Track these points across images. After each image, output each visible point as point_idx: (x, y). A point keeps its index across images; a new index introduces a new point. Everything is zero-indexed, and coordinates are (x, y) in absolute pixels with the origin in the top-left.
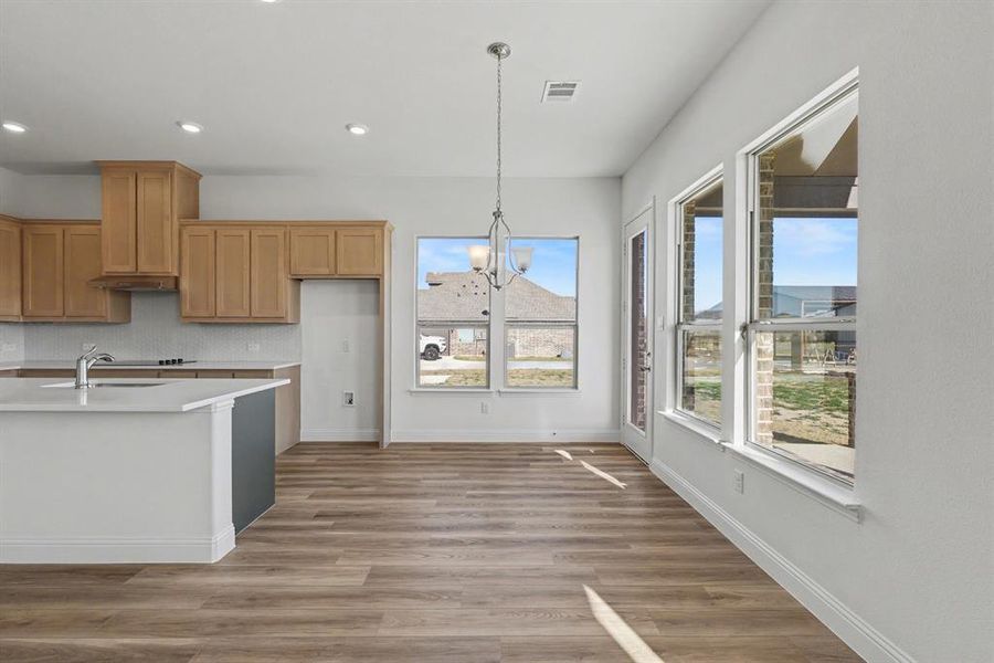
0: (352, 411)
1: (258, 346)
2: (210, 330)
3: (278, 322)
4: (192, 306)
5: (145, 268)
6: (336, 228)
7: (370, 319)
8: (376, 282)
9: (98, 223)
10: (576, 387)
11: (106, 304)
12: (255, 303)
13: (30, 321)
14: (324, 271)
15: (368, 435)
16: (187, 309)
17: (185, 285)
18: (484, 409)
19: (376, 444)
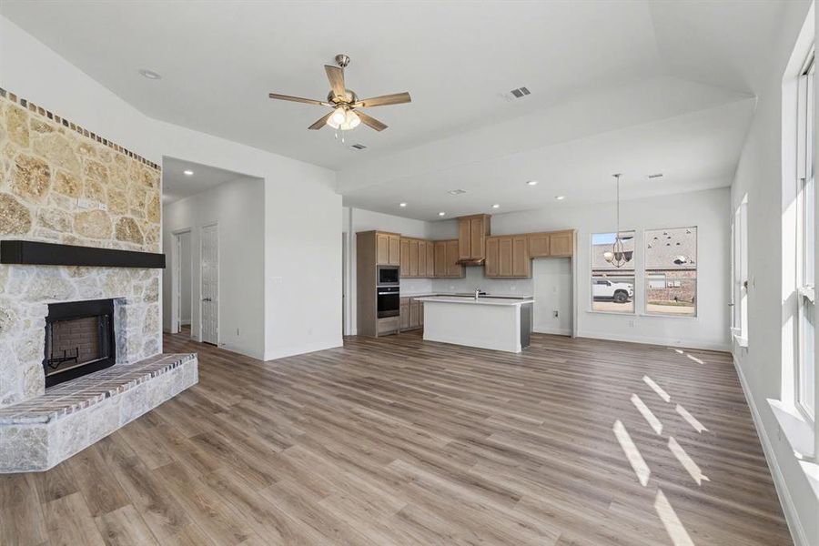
0: (557, 319)
1: (514, 288)
2: (497, 281)
3: (523, 277)
4: (490, 272)
5: (473, 257)
6: (550, 235)
7: (566, 276)
8: (570, 258)
9: (458, 240)
10: (696, 316)
11: (460, 269)
12: (515, 270)
13: (436, 277)
14: (545, 254)
15: (566, 332)
16: (488, 272)
17: (487, 262)
18: (631, 324)
19: (570, 337)
